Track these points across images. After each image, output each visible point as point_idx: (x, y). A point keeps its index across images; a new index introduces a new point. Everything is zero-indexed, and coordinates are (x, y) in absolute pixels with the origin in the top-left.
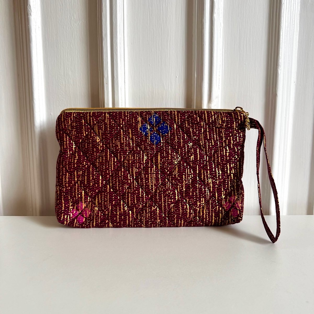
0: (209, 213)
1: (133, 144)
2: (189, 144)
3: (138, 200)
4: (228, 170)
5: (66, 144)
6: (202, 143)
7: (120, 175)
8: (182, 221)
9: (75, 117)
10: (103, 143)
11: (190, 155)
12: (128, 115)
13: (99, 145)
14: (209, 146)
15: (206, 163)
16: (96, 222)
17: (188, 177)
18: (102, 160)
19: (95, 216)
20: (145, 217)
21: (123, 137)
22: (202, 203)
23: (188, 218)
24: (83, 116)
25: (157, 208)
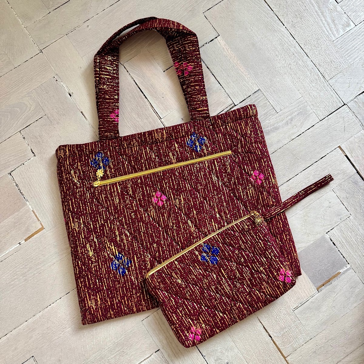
0: (273, 289)
1: (202, 271)
2: (236, 252)
3: (225, 305)
4: (269, 255)
5: (162, 296)
6: (243, 247)
7: (206, 296)
8: (260, 303)
9: (157, 275)
10: (184, 281)
11: (240, 259)
12: (188, 255)
13: (182, 285)
14: (248, 246)
15: (253, 258)
16: (208, 334)
17: (247, 274)
18: (190, 293)
19: (205, 330)
20: (235, 314)
21: (194, 270)
22: (264, 285)
23: (262, 300)
24: (162, 272)
25: (239, 304)
